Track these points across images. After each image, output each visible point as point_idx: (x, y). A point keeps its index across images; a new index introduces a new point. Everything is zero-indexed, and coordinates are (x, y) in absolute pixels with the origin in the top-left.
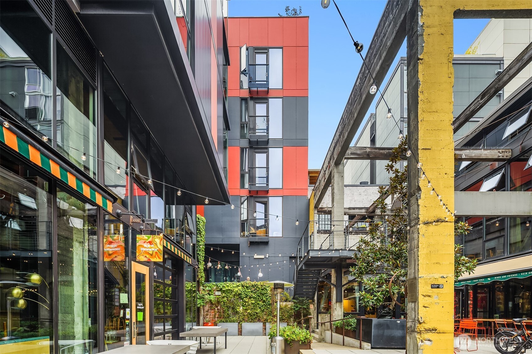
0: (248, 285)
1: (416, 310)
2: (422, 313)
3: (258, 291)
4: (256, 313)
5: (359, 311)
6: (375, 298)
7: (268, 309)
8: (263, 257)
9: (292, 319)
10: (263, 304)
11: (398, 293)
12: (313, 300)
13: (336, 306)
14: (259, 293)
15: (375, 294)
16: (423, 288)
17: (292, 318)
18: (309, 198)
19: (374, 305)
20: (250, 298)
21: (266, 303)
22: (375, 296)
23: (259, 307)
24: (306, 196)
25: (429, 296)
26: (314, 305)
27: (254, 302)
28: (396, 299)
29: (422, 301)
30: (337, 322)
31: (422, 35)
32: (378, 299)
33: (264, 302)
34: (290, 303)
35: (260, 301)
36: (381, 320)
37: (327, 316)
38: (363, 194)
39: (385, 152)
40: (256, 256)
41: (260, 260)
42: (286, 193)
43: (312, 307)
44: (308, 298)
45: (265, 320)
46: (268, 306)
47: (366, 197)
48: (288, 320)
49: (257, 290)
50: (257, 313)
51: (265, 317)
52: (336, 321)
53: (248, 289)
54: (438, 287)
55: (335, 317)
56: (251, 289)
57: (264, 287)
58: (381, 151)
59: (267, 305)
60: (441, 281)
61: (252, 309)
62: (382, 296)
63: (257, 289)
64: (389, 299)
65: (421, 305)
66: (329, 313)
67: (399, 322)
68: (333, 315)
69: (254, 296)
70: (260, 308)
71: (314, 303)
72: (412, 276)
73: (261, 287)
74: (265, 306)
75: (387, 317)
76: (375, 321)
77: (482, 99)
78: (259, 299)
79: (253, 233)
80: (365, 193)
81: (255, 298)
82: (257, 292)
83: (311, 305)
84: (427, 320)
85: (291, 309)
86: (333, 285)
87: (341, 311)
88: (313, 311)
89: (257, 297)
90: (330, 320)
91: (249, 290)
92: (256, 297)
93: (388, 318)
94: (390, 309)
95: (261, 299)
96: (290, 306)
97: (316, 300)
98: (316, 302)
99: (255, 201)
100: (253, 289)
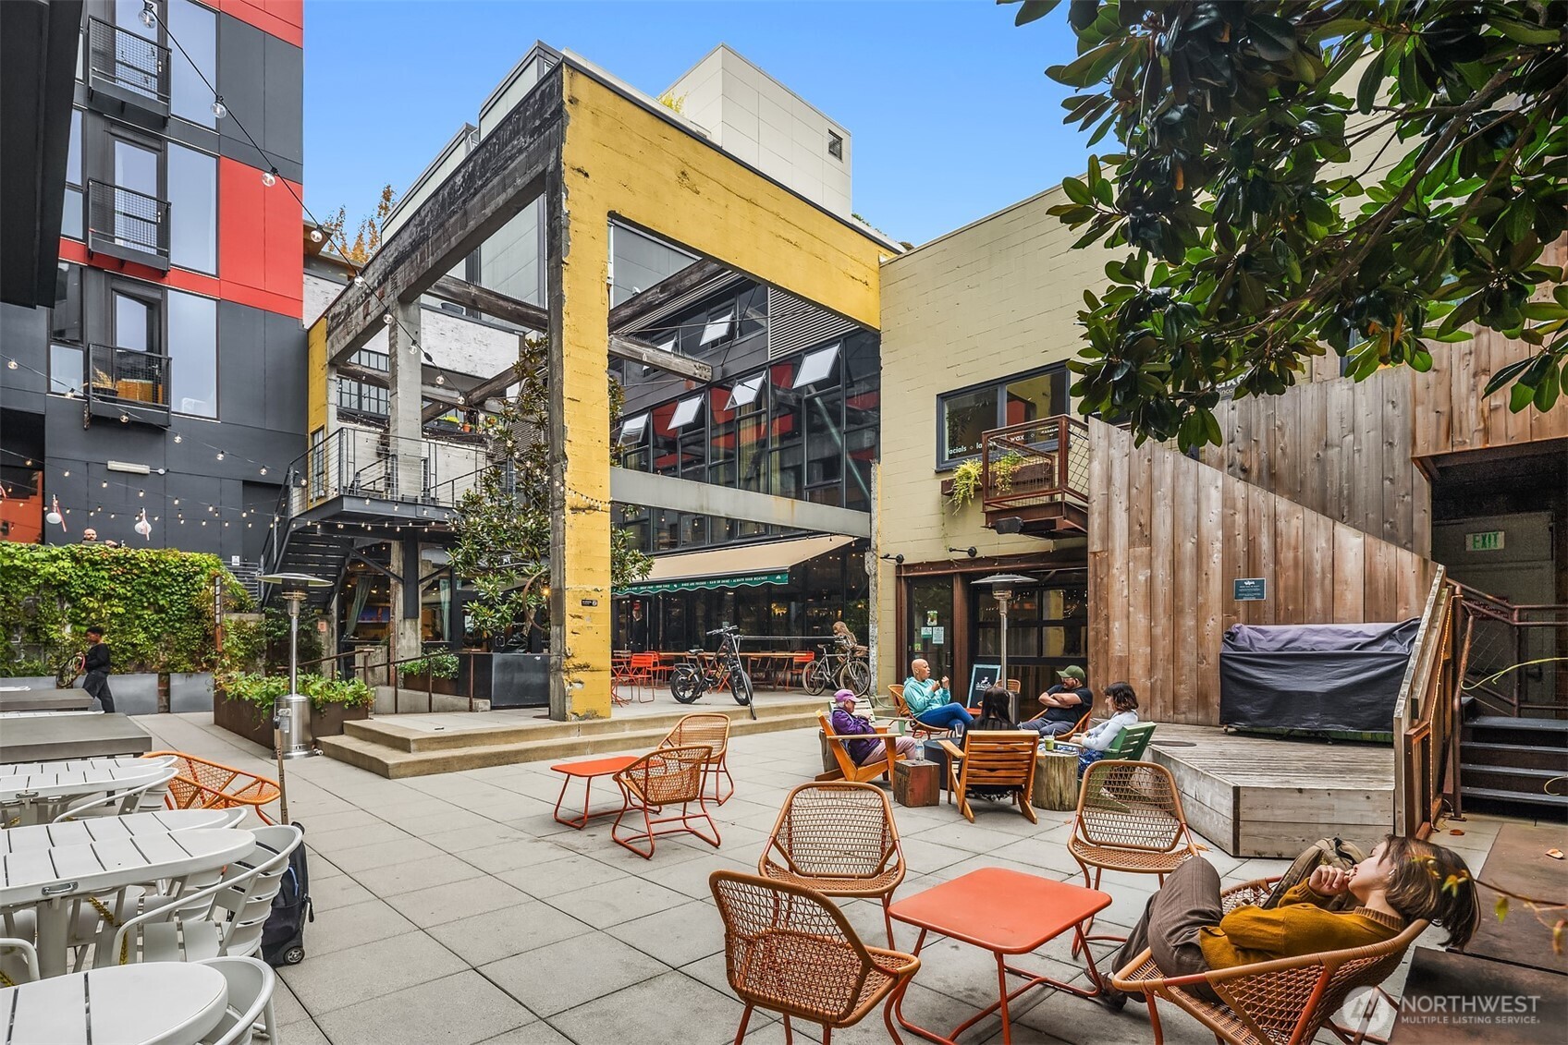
0: (98, 558)
1: (562, 637)
2: (570, 641)
3: (139, 577)
4: (129, 644)
5: (450, 639)
6: (498, 615)
7: (174, 634)
8: (144, 469)
9: (260, 662)
10: (155, 617)
11: (537, 607)
12: (324, 610)
13: (404, 628)
14: (144, 583)
15: (497, 607)
16: (571, 605)
17: (261, 657)
18: (307, 327)
19: (496, 628)
20: (107, 597)
21: (167, 613)
22: (498, 611)
23: (140, 625)
24: (299, 320)
25: (580, 617)
26: (329, 622)
27: (121, 610)
28: (532, 617)
29: (570, 623)
30: (409, 663)
31: (568, 228)
32: (502, 617)
33: (161, 610)
34: (255, 616)
35: (144, 608)
36: (508, 655)
37: (378, 651)
38: (449, 334)
39: (511, 306)
40: (113, 465)
41: (131, 476)
42: (232, 294)
43: (323, 626)
44: (313, 603)
45: (163, 667)
46: (178, 625)
47: (458, 345)
48: (246, 664)
49: (135, 575)
50: (134, 645)
51: (164, 658)
52: (405, 661)
53: (98, 570)
54: (591, 605)
55: (401, 653)
56: (110, 569)
57: (162, 566)
58: (501, 302)
59: (170, 620)
60: (594, 596)
61: (114, 632)
62: (510, 612)
63: (135, 571)
64: (521, 617)
65: (568, 631)
66: (384, 644)
67: (538, 658)
68: (398, 647)
69: (122, 591)
70: (146, 629)
71: (329, 617)
72: (557, 585)
73: (150, 566)
74: (166, 623)
75: (518, 650)
76: (497, 658)
77: (661, 292)
78: (141, 601)
79: (105, 391)
80: (457, 336)
81: (127, 598)
82: (134, 580)
83: (320, 623)
84: (577, 652)
85: (258, 633)
86: (396, 577)
87: (417, 639)
88: (328, 638)
89: (133, 595)
90: (389, 660)
91: (103, 573)
92: (129, 594)
93: (519, 652)
94: (522, 636)
95: (150, 603)
96: (253, 625)
97: (335, 610)
98: (335, 615)
99: (113, 289)
100: (117, 570)
